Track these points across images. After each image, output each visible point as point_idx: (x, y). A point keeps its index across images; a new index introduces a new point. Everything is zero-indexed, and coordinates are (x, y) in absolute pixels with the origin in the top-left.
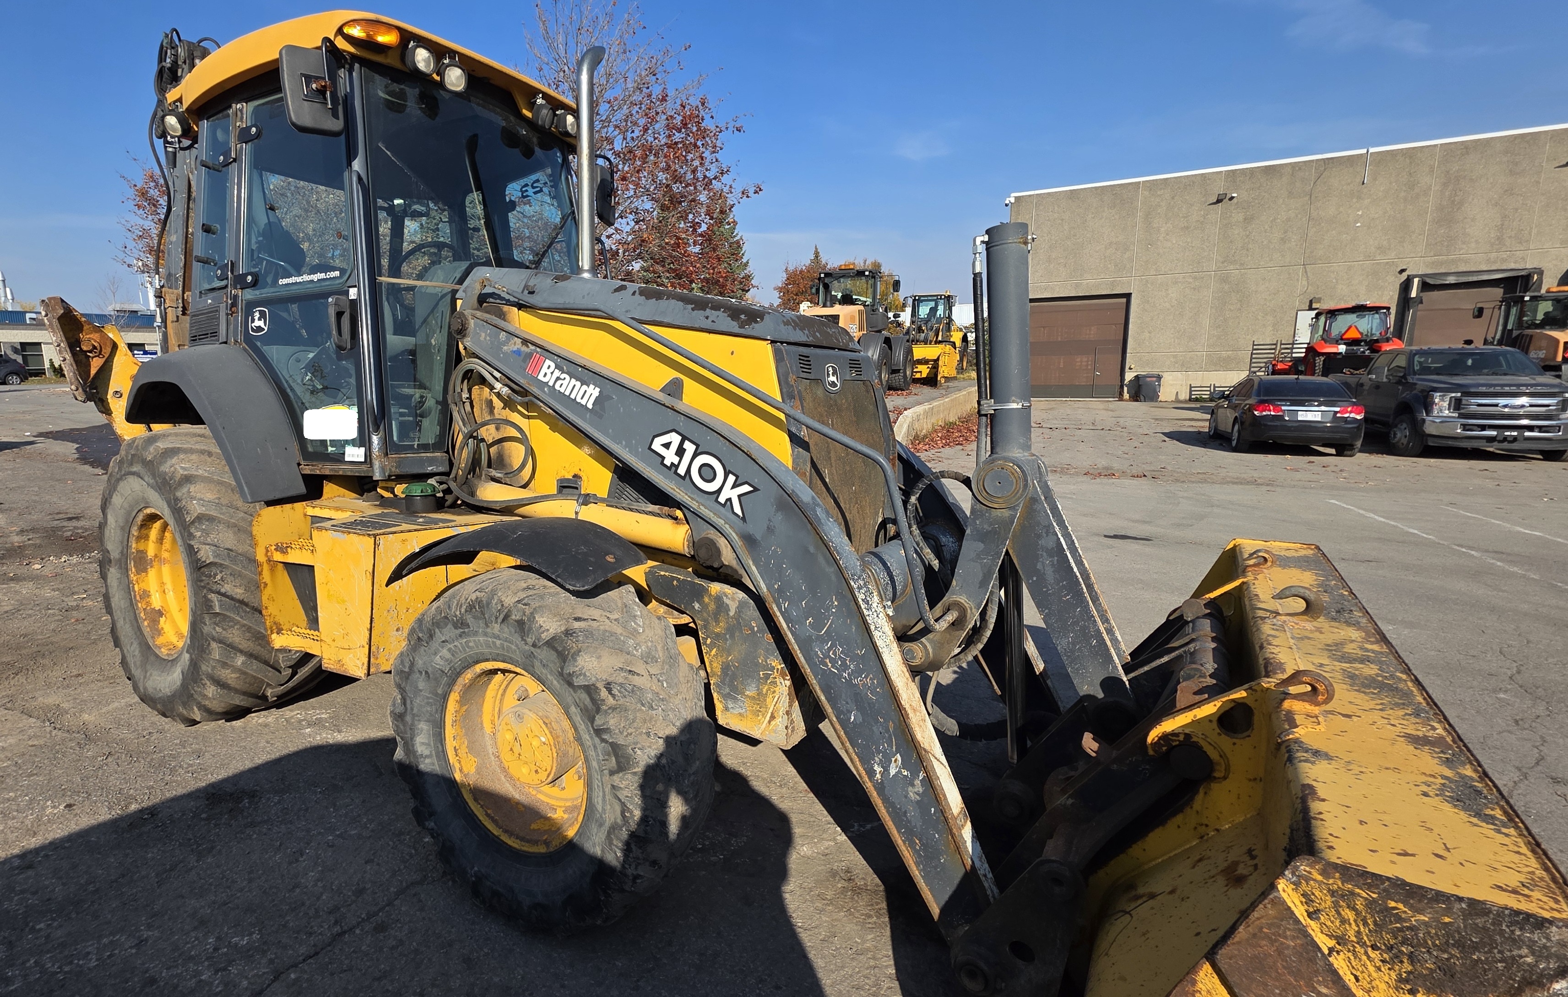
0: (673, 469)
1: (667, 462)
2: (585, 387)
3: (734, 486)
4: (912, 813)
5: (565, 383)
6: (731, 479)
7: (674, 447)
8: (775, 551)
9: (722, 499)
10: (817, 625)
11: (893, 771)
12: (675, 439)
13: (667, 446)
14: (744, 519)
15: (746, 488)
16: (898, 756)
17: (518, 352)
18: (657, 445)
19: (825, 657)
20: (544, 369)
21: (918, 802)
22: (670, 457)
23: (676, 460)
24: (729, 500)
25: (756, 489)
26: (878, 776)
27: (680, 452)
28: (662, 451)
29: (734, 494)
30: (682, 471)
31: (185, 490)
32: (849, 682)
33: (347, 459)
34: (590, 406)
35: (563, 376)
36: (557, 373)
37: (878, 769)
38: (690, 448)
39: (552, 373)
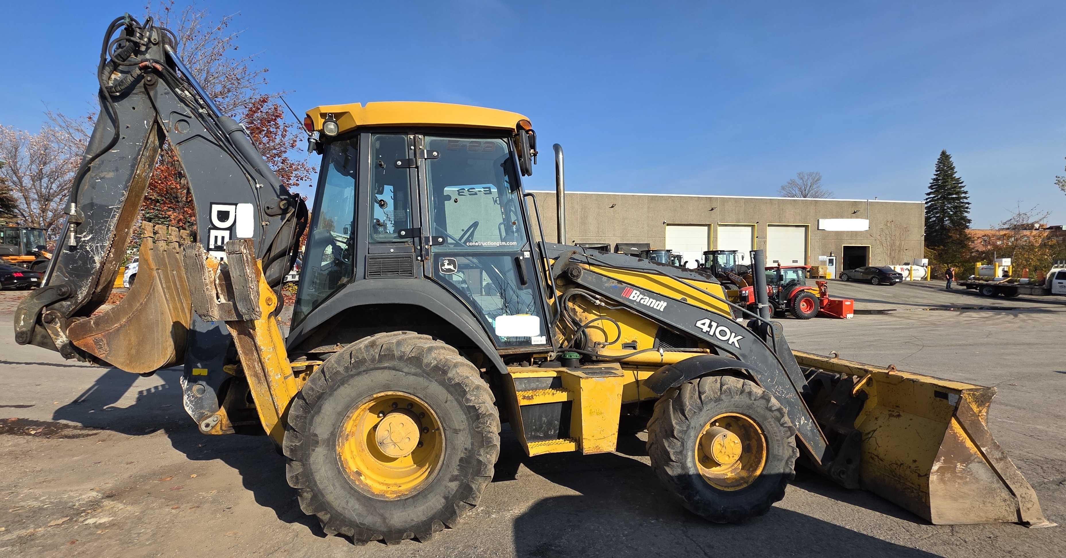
0: (707, 333)
1: (704, 331)
2: (658, 302)
3: (735, 337)
4: (809, 434)
5: (646, 301)
6: (733, 334)
7: (707, 325)
8: (754, 358)
9: (730, 342)
10: (772, 380)
11: (802, 423)
12: (707, 322)
13: (704, 324)
14: (740, 349)
15: (740, 337)
16: (803, 417)
17: (615, 287)
18: (699, 324)
19: (776, 391)
20: (633, 294)
21: (811, 430)
22: (705, 328)
23: (708, 329)
24: (733, 342)
25: (744, 337)
26: (798, 426)
27: (710, 326)
28: (702, 326)
29: (735, 340)
30: (711, 333)
31: (454, 372)
32: (785, 398)
33: (533, 343)
34: (662, 310)
35: (645, 297)
36: (641, 296)
37: (797, 424)
38: (714, 324)
39: (638, 296)
